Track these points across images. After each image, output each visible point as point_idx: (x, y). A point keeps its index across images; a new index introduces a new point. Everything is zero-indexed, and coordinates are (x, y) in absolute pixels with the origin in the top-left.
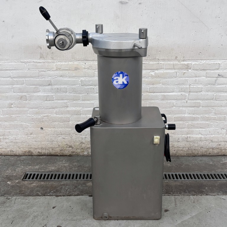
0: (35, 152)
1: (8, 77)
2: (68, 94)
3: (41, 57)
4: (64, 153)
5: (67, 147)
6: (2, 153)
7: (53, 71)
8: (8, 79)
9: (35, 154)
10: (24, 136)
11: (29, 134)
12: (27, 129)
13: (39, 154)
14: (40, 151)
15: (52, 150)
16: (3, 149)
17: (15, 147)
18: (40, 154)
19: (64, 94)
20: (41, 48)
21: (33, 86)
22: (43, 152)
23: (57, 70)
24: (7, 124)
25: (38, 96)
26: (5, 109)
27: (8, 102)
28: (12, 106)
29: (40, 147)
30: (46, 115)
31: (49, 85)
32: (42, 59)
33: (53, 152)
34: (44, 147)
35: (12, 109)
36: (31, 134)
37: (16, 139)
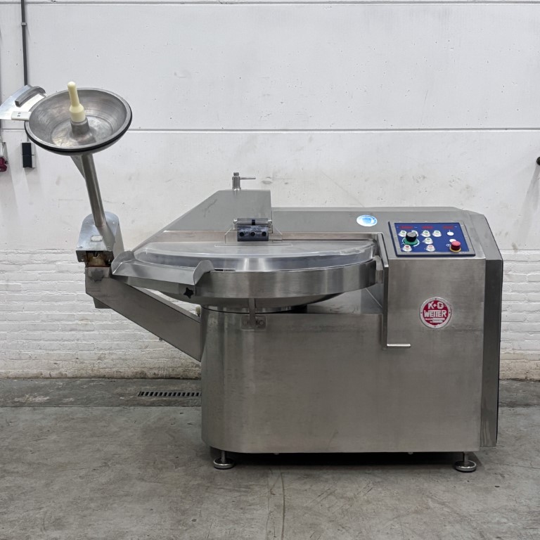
0: (150, 374)
4: (188, 375)
5: (192, 367)
6: (106, 374)
9: (149, 376)
10: (136, 350)
11: (144, 347)
13: (154, 376)
14: (156, 372)
15: (173, 370)
16: (107, 370)
17: (124, 365)
18: (157, 377)
22: (161, 373)
24: (115, 333)
29: (157, 366)
33: (173, 374)
34: (162, 366)
36: (146, 347)
37: (125, 355)
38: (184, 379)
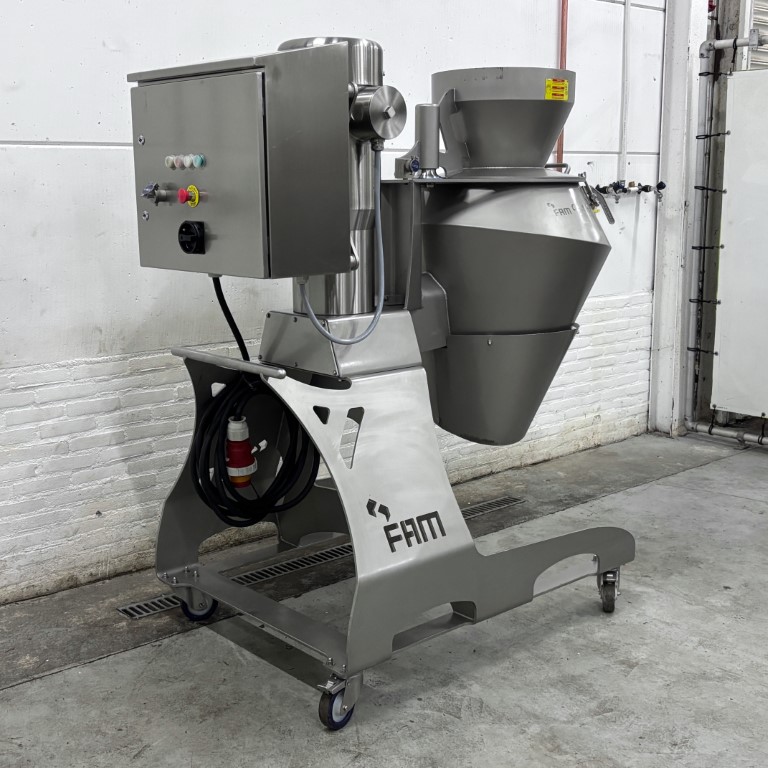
0: (82, 577)
1: (28, 405)
2: (152, 423)
3: (100, 351)
6: (7, 596)
7: (123, 376)
8: (29, 409)
9: (83, 581)
10: (60, 542)
11: (71, 533)
12: (67, 523)
13: (91, 579)
14: (93, 571)
15: (120, 561)
16: (9, 588)
17: (39, 573)
18: (94, 578)
19: (146, 424)
20: (101, 331)
21: (83, 418)
22: (102, 570)
23: (131, 374)
24: (21, 518)
25: (92, 438)
26: (21, 483)
27: (27, 464)
28: (36, 472)
29: (95, 560)
30: (108, 479)
31: (115, 410)
32: (102, 354)
33: (121, 567)
34: (102, 558)
35: (35, 479)
36: (75, 533)
37: (41, 553)
38: (138, 571)
